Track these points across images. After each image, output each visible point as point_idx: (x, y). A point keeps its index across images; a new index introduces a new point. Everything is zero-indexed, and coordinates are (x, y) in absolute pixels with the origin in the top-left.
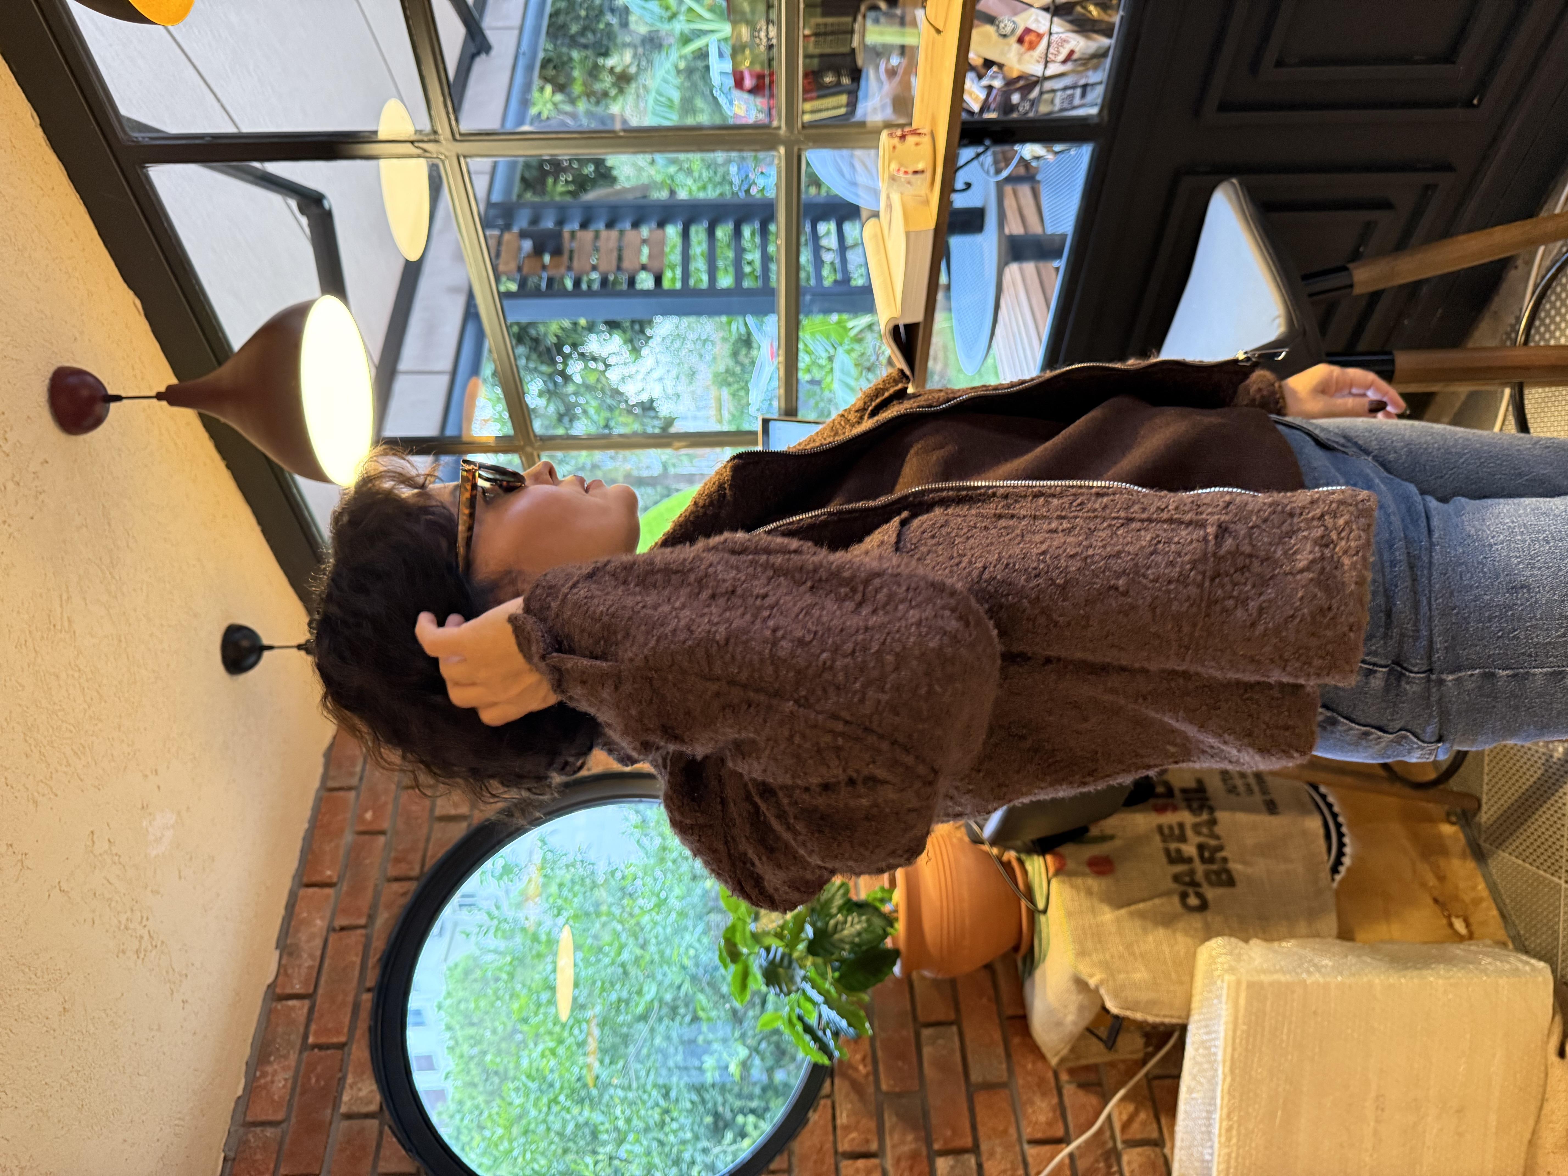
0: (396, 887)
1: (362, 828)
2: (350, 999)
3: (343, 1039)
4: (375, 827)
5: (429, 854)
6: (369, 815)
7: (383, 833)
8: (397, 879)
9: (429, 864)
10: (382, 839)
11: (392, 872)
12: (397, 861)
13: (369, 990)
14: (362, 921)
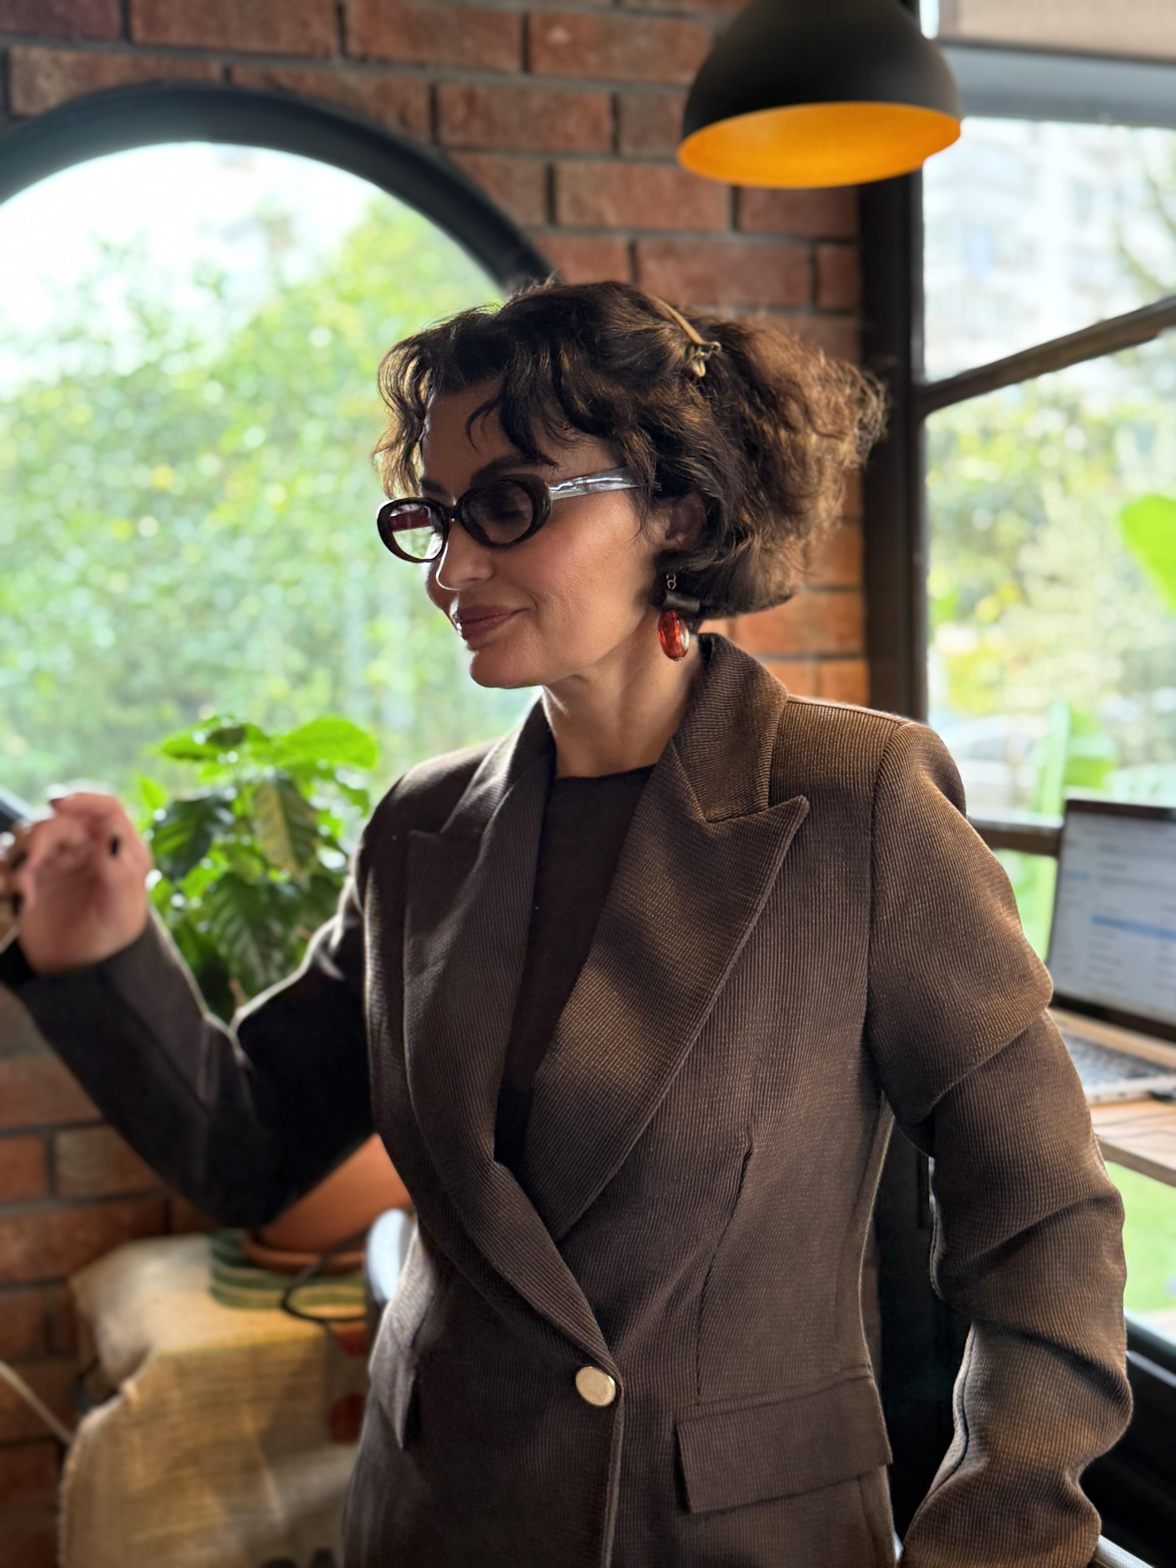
0: (419, 103)
1: (535, 25)
2: (212, 40)
3: (139, 33)
4: (537, 50)
5: (484, 160)
6: (559, 35)
7: (527, 65)
8: (434, 103)
9: (464, 161)
10: (511, 64)
11: (448, 93)
12: (470, 99)
13: (227, 73)
14: (354, 46)
